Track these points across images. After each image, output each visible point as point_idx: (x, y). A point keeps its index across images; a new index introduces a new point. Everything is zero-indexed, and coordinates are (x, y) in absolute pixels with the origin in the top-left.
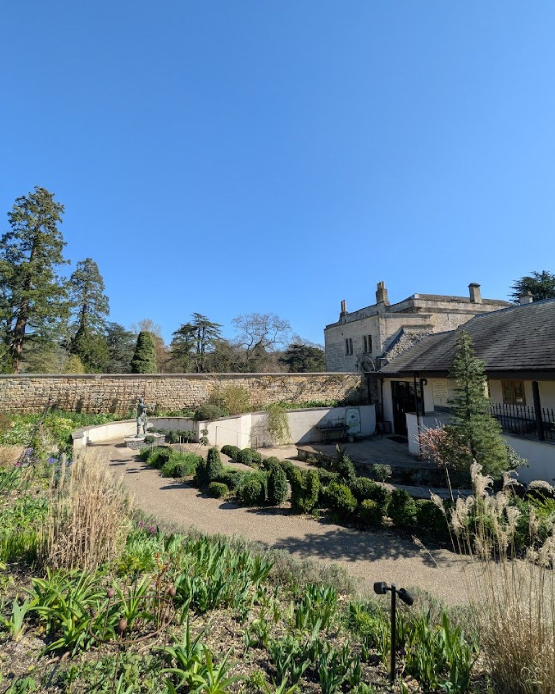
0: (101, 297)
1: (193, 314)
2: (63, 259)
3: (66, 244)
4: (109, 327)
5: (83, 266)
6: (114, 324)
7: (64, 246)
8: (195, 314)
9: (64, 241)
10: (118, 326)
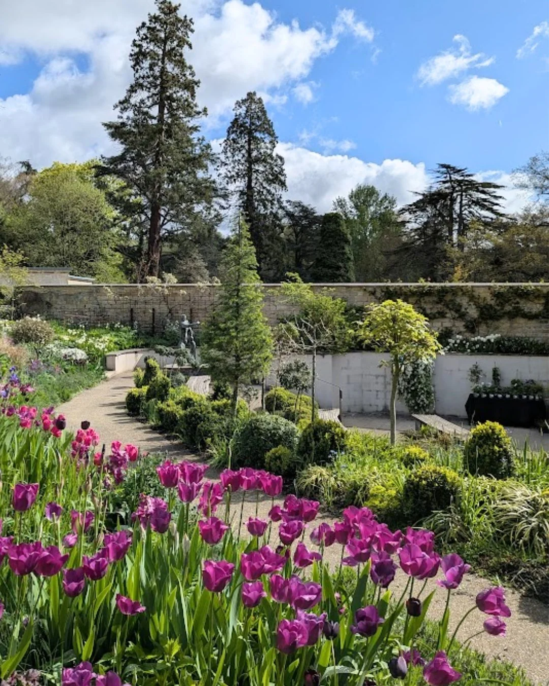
0: (272, 158)
1: (436, 167)
2: (198, 109)
3: (197, 83)
4: (290, 208)
5: (243, 110)
6: (299, 205)
7: (196, 87)
8: (443, 166)
9: (196, 79)
10: (303, 207)
